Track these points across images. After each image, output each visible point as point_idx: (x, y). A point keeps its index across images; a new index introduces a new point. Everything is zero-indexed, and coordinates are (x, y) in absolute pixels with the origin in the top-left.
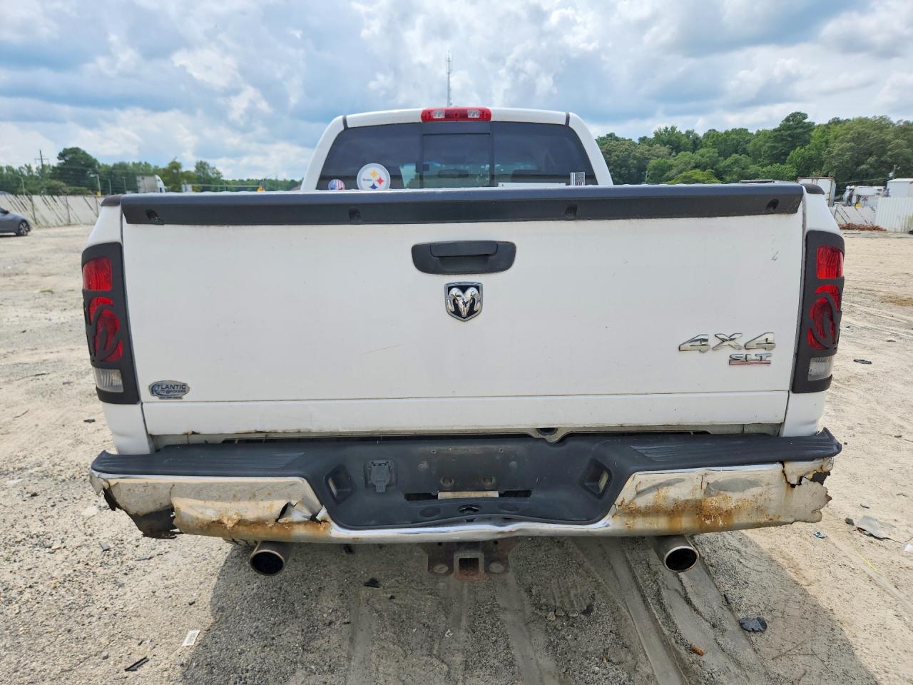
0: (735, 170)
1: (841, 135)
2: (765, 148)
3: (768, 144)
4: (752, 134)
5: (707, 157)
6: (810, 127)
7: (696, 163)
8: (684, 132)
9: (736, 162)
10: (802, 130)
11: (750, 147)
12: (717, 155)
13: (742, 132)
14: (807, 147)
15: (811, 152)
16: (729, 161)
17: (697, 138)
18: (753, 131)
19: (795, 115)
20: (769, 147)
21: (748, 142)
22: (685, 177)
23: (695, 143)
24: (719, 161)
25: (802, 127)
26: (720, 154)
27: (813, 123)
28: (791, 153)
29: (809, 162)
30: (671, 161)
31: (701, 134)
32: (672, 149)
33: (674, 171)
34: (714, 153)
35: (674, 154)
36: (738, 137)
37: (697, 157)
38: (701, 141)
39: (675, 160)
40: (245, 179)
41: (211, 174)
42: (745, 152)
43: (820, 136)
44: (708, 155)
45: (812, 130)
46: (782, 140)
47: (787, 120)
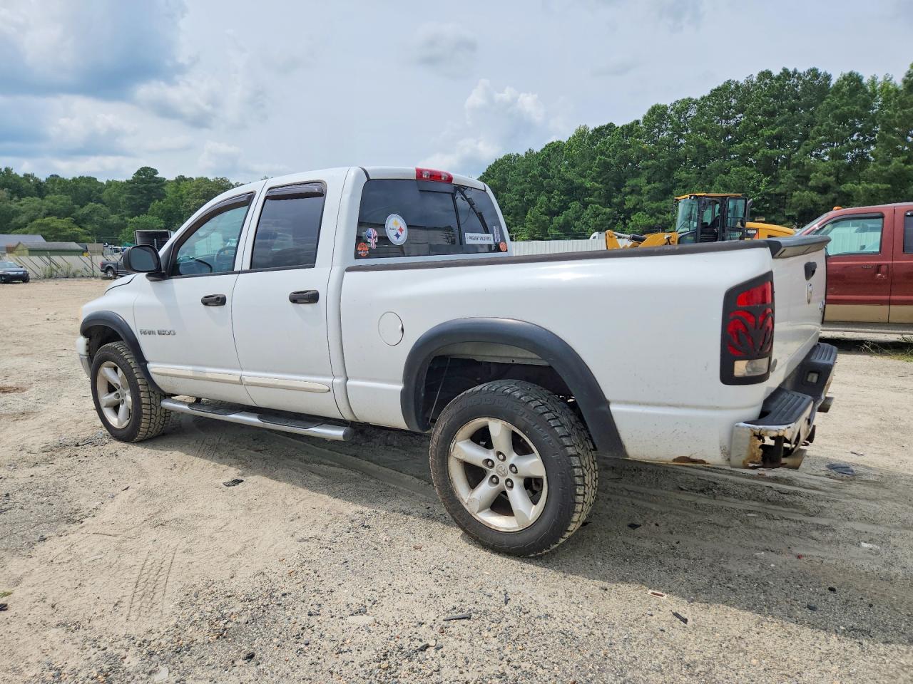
0: (95, 218)
1: (192, 192)
2: (122, 199)
3: (126, 195)
4: (102, 184)
5: (61, 204)
6: (162, 182)
7: (49, 210)
8: (21, 175)
9: (94, 211)
10: (155, 184)
11: (105, 196)
12: (70, 202)
13: (90, 180)
14: (165, 200)
15: (169, 205)
16: (86, 210)
17: (41, 183)
18: (102, 180)
19: (145, 170)
20: (127, 198)
21: (100, 191)
22: (40, 225)
23: (40, 189)
24: (74, 208)
25: (154, 182)
26: (75, 201)
27: (165, 179)
28: (151, 205)
29: (169, 214)
30: (14, 206)
31: (43, 179)
32: (12, 193)
33: (23, 219)
34: (68, 200)
35: (16, 198)
36: (88, 185)
37: (48, 202)
38: (45, 187)
39: (22, 205)
42: (99, 200)
43: (174, 192)
44: (61, 202)
45: (165, 185)
46: (140, 192)
47: (138, 173)
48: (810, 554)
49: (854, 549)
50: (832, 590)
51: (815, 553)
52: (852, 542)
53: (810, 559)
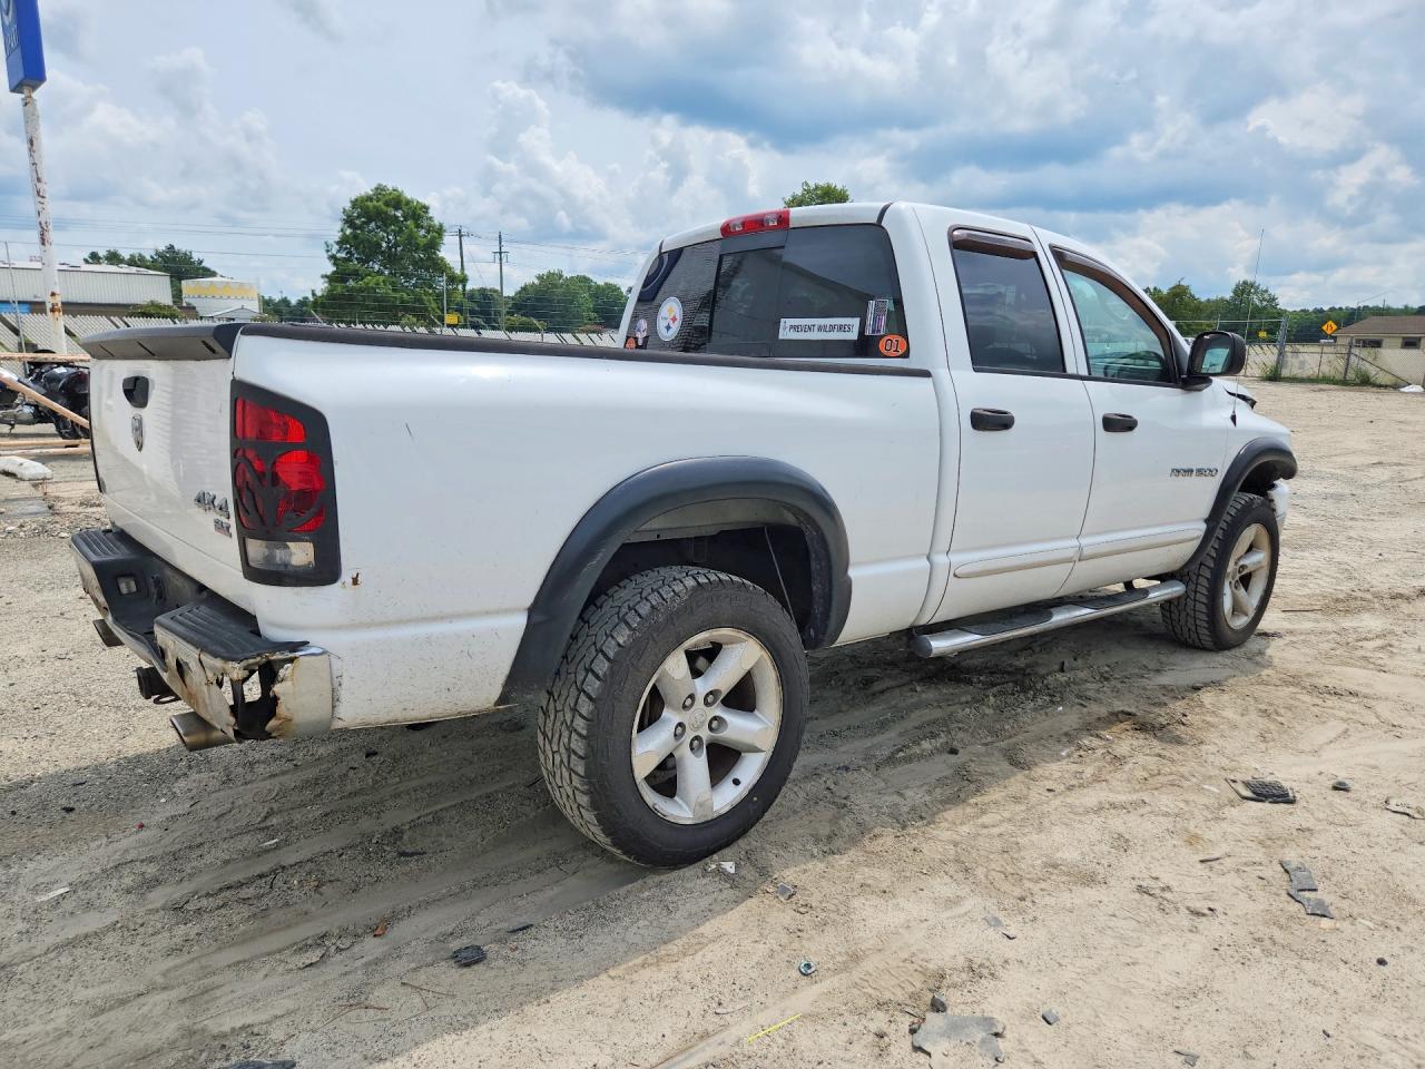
40: (1326, 308)
41: (1257, 302)
48: (131, 839)
49: (74, 877)
50: (69, 810)
51: (124, 843)
52: (86, 885)
53: (128, 832)
